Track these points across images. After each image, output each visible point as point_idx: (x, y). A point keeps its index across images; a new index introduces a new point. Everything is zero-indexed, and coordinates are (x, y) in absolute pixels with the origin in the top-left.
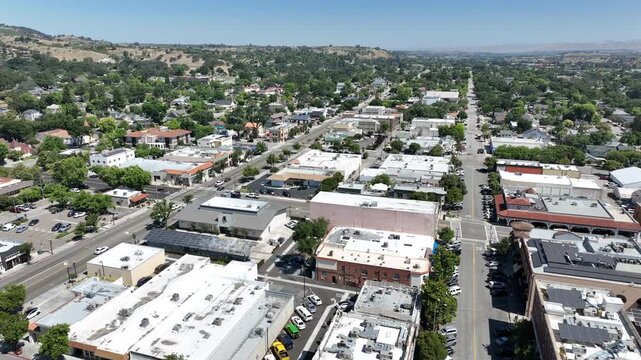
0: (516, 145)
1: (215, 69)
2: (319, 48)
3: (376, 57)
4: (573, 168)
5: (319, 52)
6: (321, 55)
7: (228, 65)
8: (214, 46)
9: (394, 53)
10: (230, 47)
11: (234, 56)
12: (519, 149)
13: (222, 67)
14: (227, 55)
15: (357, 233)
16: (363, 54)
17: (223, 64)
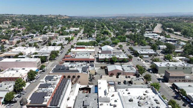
0: (82, 42)
1: (4, 22)
2: (46, 15)
3: (64, 18)
4: (93, 47)
5: (45, 17)
6: (46, 17)
7: (10, 21)
8: (8, 15)
9: (71, 17)
10: (15, 15)
11: (14, 18)
12: (82, 43)
13: (7, 22)
14: (12, 18)
15: (12, 69)
16: (61, 17)
17: (7, 21)
